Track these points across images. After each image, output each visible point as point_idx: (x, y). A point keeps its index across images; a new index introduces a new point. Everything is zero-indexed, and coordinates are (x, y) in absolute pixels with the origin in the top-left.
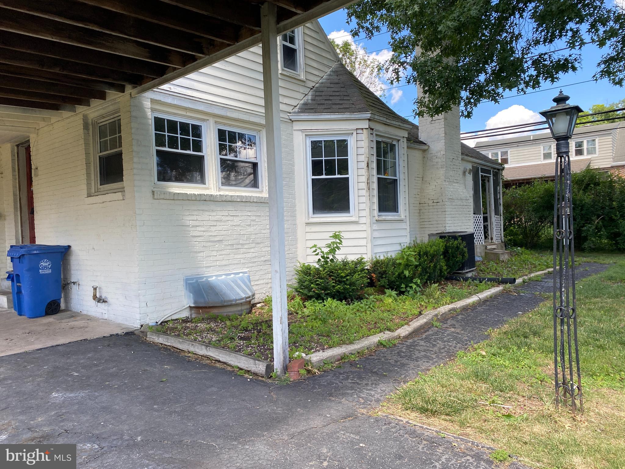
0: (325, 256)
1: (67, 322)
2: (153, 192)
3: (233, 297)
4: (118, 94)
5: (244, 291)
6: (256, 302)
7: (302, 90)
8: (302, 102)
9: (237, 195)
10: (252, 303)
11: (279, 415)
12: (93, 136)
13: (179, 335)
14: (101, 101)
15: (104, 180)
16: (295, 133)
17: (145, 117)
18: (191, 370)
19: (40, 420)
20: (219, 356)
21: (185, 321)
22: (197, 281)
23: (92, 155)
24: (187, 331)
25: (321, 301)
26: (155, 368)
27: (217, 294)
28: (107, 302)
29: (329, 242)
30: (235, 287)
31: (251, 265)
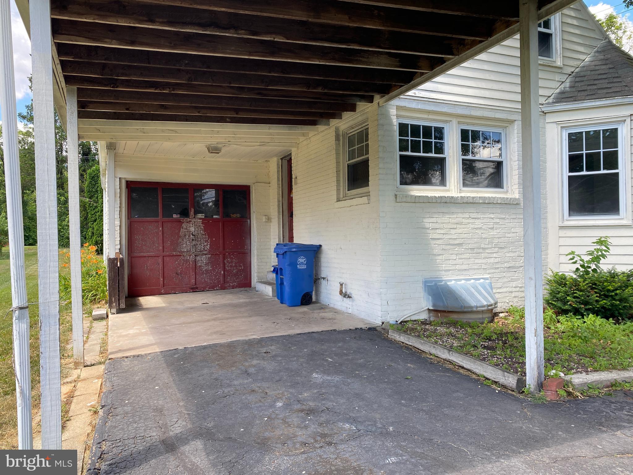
0: (586, 265)
1: (318, 313)
2: (396, 195)
3: (473, 303)
4: (367, 105)
5: (485, 298)
6: (497, 311)
7: (558, 77)
8: (558, 91)
9: (479, 196)
10: (494, 311)
11: (536, 435)
12: (343, 146)
13: (419, 336)
14: (352, 113)
15: (351, 186)
16: (548, 126)
17: (391, 124)
18: (434, 372)
19: (306, 395)
20: (463, 363)
21: (424, 323)
22: (436, 284)
23: (342, 164)
24: (427, 333)
25: (580, 317)
26: (399, 364)
27: (457, 299)
28: (351, 297)
29: (592, 249)
30: (476, 293)
31: (493, 271)
